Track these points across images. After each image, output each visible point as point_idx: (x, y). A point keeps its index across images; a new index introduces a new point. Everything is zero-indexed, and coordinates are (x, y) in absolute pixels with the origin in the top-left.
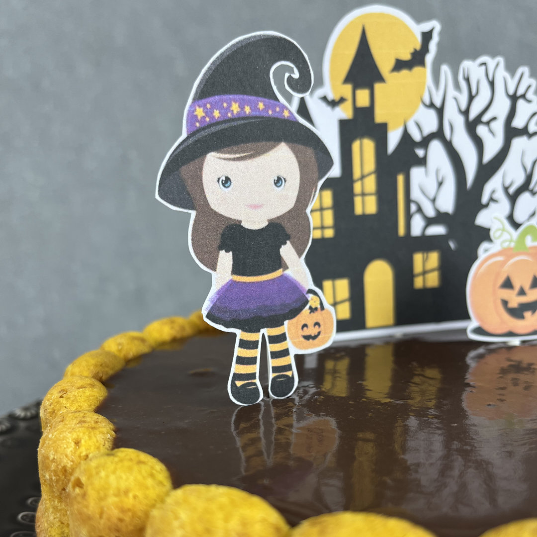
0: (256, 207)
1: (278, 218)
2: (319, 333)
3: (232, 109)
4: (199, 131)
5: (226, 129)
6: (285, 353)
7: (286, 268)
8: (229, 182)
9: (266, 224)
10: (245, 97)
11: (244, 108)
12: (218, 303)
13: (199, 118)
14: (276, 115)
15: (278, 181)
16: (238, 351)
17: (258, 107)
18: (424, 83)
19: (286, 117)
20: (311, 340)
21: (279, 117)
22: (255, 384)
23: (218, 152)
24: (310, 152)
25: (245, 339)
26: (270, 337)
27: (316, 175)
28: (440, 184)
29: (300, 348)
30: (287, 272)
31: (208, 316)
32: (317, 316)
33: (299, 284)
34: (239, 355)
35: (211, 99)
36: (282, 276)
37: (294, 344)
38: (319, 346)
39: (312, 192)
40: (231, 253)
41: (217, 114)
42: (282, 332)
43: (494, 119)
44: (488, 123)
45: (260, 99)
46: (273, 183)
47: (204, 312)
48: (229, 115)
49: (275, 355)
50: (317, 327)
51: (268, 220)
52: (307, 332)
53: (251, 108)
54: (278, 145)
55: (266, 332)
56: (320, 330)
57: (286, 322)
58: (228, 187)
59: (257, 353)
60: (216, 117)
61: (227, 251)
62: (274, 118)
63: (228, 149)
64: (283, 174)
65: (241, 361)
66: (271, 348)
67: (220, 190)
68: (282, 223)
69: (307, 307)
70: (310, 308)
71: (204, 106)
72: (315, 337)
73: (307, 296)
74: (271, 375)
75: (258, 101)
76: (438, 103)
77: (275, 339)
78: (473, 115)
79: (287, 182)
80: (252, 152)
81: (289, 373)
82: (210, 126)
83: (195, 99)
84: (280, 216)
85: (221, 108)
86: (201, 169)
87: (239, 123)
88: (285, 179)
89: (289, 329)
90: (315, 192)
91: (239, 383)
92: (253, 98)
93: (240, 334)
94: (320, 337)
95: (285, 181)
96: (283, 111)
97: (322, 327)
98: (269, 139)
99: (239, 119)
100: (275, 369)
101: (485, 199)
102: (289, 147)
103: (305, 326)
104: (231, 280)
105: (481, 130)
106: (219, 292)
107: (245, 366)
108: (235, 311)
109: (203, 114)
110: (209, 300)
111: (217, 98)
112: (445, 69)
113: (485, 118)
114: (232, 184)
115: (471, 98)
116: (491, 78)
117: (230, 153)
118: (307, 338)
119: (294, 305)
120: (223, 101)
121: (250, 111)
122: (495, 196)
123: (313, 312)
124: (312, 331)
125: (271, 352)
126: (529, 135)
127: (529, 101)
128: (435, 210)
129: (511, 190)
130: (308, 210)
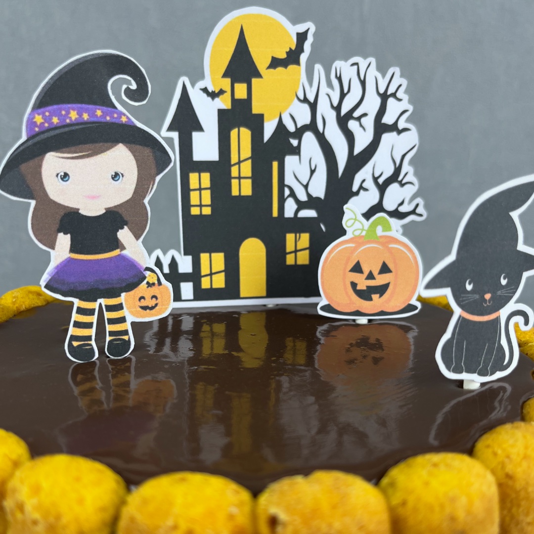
0: (93, 197)
1: (115, 207)
2: (156, 305)
3: (70, 116)
4: (38, 134)
5: (65, 133)
6: (122, 320)
7: (123, 248)
8: (68, 177)
9: (104, 211)
10: (83, 105)
11: (82, 115)
12: (56, 276)
13: (38, 123)
14: (114, 121)
15: (116, 176)
16: (75, 317)
17: (96, 113)
18: (299, 80)
19: (124, 122)
20: (148, 311)
21: (117, 122)
22: (91, 345)
23: (57, 152)
24: (147, 152)
25: (82, 307)
26: (106, 306)
27: (154, 171)
28: (312, 172)
29: (137, 317)
30: (124, 252)
31: (46, 287)
32: (154, 290)
33: (137, 262)
34: (77, 320)
35: (50, 108)
36: (119, 255)
37: (132, 313)
38: (156, 315)
39: (150, 186)
40: (69, 236)
41: (55, 120)
42: (119, 303)
43: (365, 115)
44: (359, 119)
45: (98, 107)
46: (110, 177)
48: (68, 121)
49: (112, 321)
50: (154, 299)
51: (106, 209)
52: (144, 303)
53: (89, 115)
54: (115, 145)
56: (157, 302)
57: (123, 295)
58: (67, 181)
59: (94, 319)
60: (55, 123)
61: (65, 233)
62: (112, 123)
63: (67, 149)
64: (119, 171)
65: (78, 325)
66: (107, 315)
67: (58, 184)
68: (120, 211)
69: (145, 282)
70: (148, 283)
71: (43, 114)
72: (152, 308)
73: (144, 273)
75: (96, 109)
76: (312, 99)
78: (344, 111)
79: (124, 177)
80: (90, 152)
81: (126, 338)
82: (49, 130)
83: (34, 108)
84: (118, 205)
85: (59, 116)
86: (40, 166)
87: (77, 127)
88: (122, 174)
89: (126, 300)
90: (153, 185)
91: (75, 344)
92: (91, 106)
93: (77, 303)
94: (157, 308)
95: (123, 176)
96: (121, 117)
97: (159, 300)
98: (106, 141)
99: (77, 124)
100: (112, 333)
101: (355, 188)
102: (127, 147)
103: (142, 298)
104: (69, 258)
105: (352, 125)
106: (57, 267)
107: (82, 329)
108: (73, 283)
109: (42, 121)
110: (48, 274)
111: (55, 107)
112: (318, 68)
113: (356, 114)
114: (70, 178)
115: (343, 96)
116: (362, 78)
117: (69, 153)
118: (144, 308)
119: (131, 280)
120: (61, 110)
121: (88, 117)
122: (364, 185)
123: (151, 287)
124: (150, 303)
125: (108, 319)
126: (400, 132)
127: (400, 100)
128: (309, 195)
129: (381, 181)
130: (146, 201)
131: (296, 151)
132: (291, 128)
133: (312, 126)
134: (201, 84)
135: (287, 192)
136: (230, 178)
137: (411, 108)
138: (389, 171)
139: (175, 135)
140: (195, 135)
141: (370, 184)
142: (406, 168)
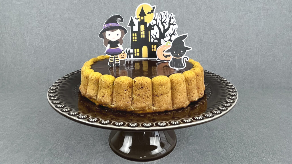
0: (114, 38)
1: (117, 40)
4: (105, 28)
5: (109, 28)
7: (119, 47)
9: (115, 41)
12: (107, 51)
18: (153, 16)
21: (118, 26)
22: (113, 64)
23: (108, 31)
24: (123, 30)
27: (124, 34)
28: (156, 33)
29: (121, 59)
31: (106, 53)
35: (107, 24)
38: (124, 59)
39: (123, 36)
41: (108, 26)
43: (167, 22)
47: (105, 52)
49: (116, 60)
52: (122, 57)
55: (115, 56)
57: (118, 55)
59: (113, 59)
63: (110, 30)
66: (116, 58)
74: (116, 63)
76: (156, 19)
77: (116, 57)
78: (162, 21)
80: (113, 31)
81: (119, 63)
82: (107, 27)
83: (105, 24)
86: (105, 33)
87: (111, 27)
91: (110, 63)
92: (114, 23)
93: (110, 56)
100: (116, 62)
101: (165, 36)
102: (119, 30)
104: (109, 48)
105: (164, 24)
108: (110, 53)
112: (157, 13)
113: (165, 22)
115: (162, 18)
116: (166, 15)
119: (120, 52)
120: (109, 24)
121: (113, 25)
122: (167, 35)
124: (123, 57)
126: (174, 25)
127: (173, 19)
128: (156, 37)
129: (170, 34)
130: (123, 39)
131: (153, 29)
132: (152, 25)
133: (156, 24)
134: (135, 17)
135: (152, 37)
136: (140, 34)
137: (176, 20)
138: (172, 33)
139: (130, 27)
140: (134, 26)
141: (168, 35)
142: (175, 32)
